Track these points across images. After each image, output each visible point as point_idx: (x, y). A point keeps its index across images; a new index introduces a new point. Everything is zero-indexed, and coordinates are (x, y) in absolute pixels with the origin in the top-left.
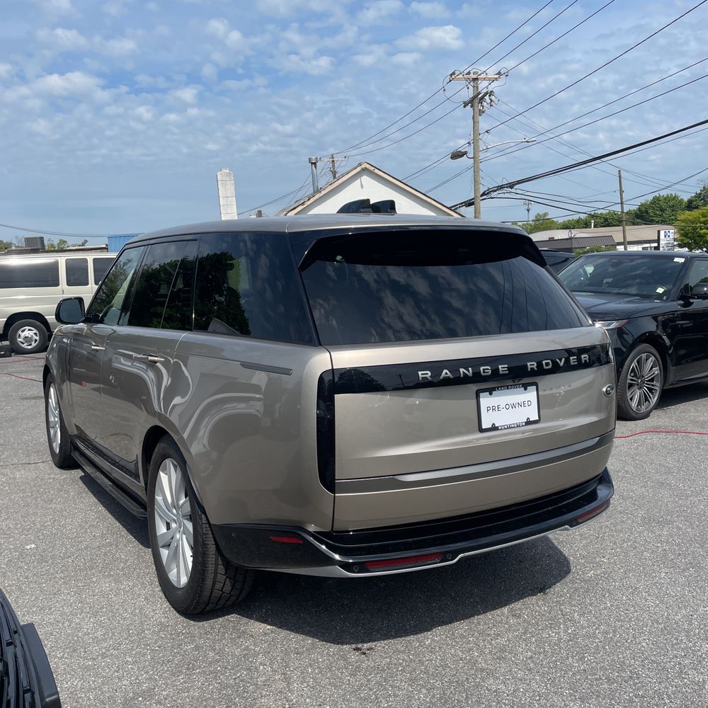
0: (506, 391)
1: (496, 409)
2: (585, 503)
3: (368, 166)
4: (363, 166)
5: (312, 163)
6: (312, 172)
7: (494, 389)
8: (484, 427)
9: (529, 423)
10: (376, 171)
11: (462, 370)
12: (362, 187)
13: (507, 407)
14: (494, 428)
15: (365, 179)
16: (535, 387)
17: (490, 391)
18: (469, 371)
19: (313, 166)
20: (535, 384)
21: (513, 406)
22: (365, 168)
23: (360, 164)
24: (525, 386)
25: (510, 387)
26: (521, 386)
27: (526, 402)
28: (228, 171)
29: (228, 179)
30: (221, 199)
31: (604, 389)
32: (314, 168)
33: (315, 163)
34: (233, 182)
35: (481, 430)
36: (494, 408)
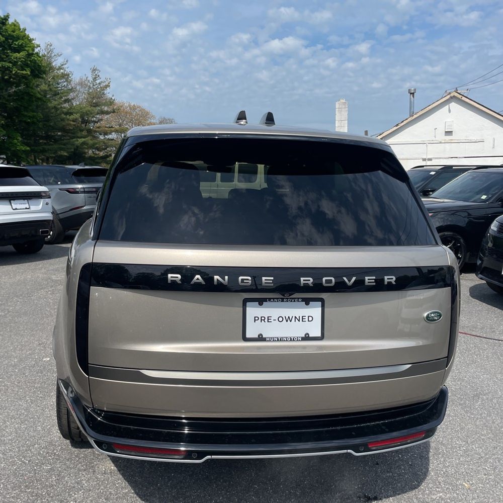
0: (289, 303)
1: (266, 320)
2: (387, 430)
3: (456, 94)
4: (452, 95)
5: (411, 93)
6: (410, 98)
7: (265, 300)
8: (248, 336)
9: (307, 338)
10: (464, 98)
11: (216, 277)
12: (450, 111)
13: (280, 319)
14: (261, 338)
15: (453, 105)
16: (320, 303)
17: (261, 302)
18: (224, 279)
19: (412, 95)
20: (322, 300)
21: (289, 319)
22: (454, 96)
23: (450, 93)
24: (307, 301)
25: (285, 300)
26: (300, 300)
27: (307, 318)
28: (344, 101)
29: (343, 106)
30: (337, 122)
31: (425, 315)
32: (412, 97)
33: (413, 93)
34: (347, 109)
35: (245, 339)
36: (263, 318)
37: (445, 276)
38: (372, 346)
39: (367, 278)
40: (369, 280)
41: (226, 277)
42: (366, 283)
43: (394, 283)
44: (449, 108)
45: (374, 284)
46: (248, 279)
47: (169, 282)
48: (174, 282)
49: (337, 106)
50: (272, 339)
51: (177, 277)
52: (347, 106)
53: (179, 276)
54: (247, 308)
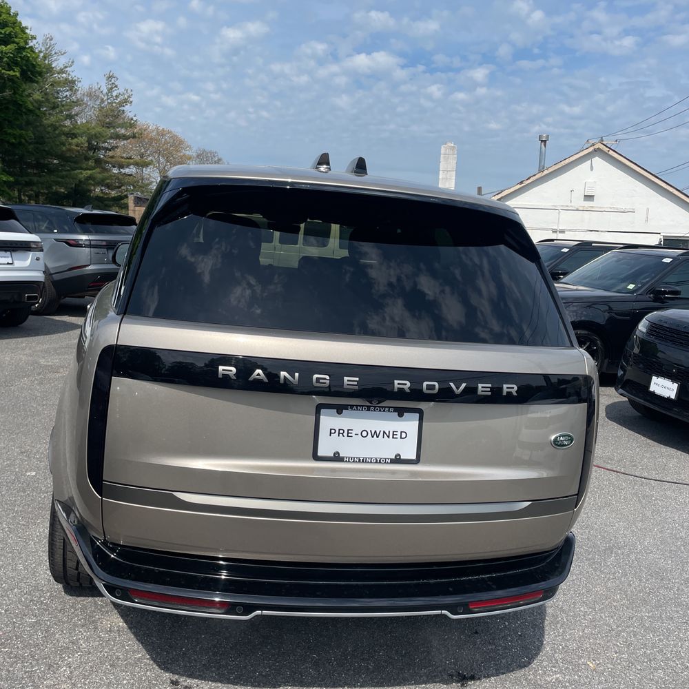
0: (377, 413)
1: (345, 434)
2: (494, 586)
3: (602, 147)
4: (596, 147)
5: (542, 141)
6: (541, 148)
7: (346, 407)
8: (320, 454)
9: (397, 460)
10: (611, 153)
11: (283, 374)
12: (592, 168)
13: (364, 434)
14: (337, 458)
15: (597, 161)
16: (418, 415)
17: (340, 409)
18: (293, 377)
19: (543, 143)
20: (420, 412)
21: (375, 434)
22: (599, 149)
23: (593, 145)
24: (401, 412)
25: (372, 409)
26: (392, 409)
27: (399, 434)
28: (452, 145)
29: (451, 152)
30: (441, 172)
31: (553, 438)
32: (543, 145)
33: (545, 141)
34: (456, 156)
35: (316, 458)
36: (341, 432)
37: (580, 388)
38: (482, 475)
39: (480, 385)
40: (483, 388)
41: (297, 374)
42: (479, 392)
43: (515, 394)
44: (591, 164)
45: (490, 393)
46: (325, 379)
47: (220, 376)
48: (226, 377)
49: (443, 151)
50: (352, 460)
51: (231, 371)
52: (456, 153)
53: (234, 369)
54: (321, 417)
